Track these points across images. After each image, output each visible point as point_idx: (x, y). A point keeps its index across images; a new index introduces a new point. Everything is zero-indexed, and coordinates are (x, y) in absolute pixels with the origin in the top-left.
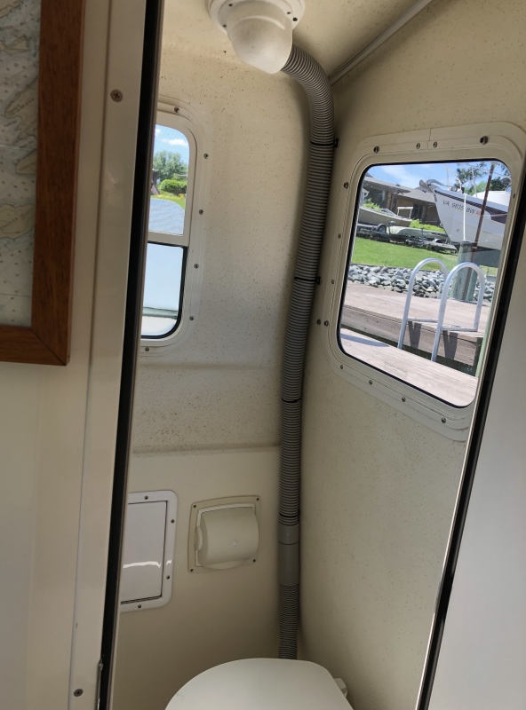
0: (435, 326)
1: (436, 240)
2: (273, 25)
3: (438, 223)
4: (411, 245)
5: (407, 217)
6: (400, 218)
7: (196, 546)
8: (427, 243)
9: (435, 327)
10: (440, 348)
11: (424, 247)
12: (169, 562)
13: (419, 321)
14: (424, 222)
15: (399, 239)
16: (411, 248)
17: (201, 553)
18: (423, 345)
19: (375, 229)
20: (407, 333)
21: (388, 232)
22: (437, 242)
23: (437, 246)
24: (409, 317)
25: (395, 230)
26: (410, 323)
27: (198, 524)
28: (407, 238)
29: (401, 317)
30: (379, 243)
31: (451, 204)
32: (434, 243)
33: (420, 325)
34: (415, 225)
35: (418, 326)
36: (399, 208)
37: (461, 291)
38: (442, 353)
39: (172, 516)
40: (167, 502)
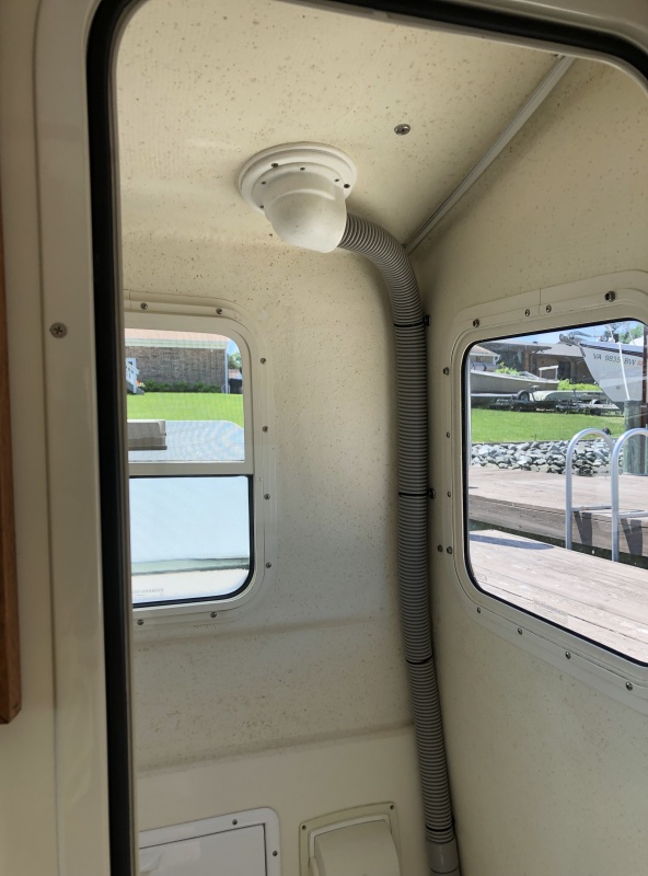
0: (609, 514)
1: (594, 401)
2: (319, 198)
3: (591, 381)
4: (563, 411)
5: (553, 378)
6: (544, 381)
8: (584, 406)
9: (610, 516)
10: (621, 542)
11: (581, 411)
13: (588, 509)
14: (575, 381)
15: (547, 406)
16: (564, 415)
18: (598, 541)
19: (514, 398)
20: (575, 526)
21: (531, 399)
22: (596, 403)
23: (597, 409)
24: (574, 506)
25: (540, 396)
26: (577, 513)
27: (312, 854)
28: (557, 403)
29: (563, 506)
30: (523, 414)
31: (603, 358)
32: (592, 405)
33: (590, 514)
34: (565, 387)
35: (588, 517)
36: (541, 369)
37: (636, 462)
38: (625, 548)
39: (273, 846)
40: (264, 825)
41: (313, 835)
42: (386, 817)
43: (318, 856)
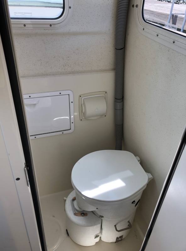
0: (183, 16)
7: (82, 111)
12: (72, 117)
13: (177, 14)
17: (84, 114)
20: (171, 20)
24: (172, 13)
27: (82, 103)
29: (169, 13)
35: (176, 17)
39: (71, 100)
40: (69, 95)
41: (83, 98)
42: (104, 95)
43: (84, 104)
